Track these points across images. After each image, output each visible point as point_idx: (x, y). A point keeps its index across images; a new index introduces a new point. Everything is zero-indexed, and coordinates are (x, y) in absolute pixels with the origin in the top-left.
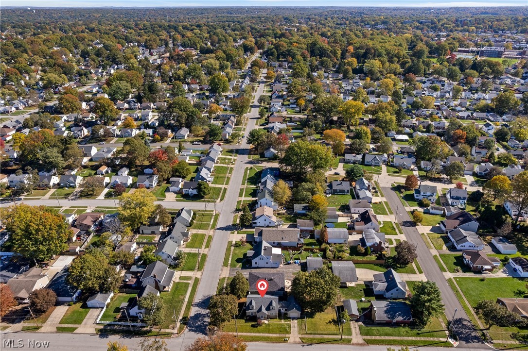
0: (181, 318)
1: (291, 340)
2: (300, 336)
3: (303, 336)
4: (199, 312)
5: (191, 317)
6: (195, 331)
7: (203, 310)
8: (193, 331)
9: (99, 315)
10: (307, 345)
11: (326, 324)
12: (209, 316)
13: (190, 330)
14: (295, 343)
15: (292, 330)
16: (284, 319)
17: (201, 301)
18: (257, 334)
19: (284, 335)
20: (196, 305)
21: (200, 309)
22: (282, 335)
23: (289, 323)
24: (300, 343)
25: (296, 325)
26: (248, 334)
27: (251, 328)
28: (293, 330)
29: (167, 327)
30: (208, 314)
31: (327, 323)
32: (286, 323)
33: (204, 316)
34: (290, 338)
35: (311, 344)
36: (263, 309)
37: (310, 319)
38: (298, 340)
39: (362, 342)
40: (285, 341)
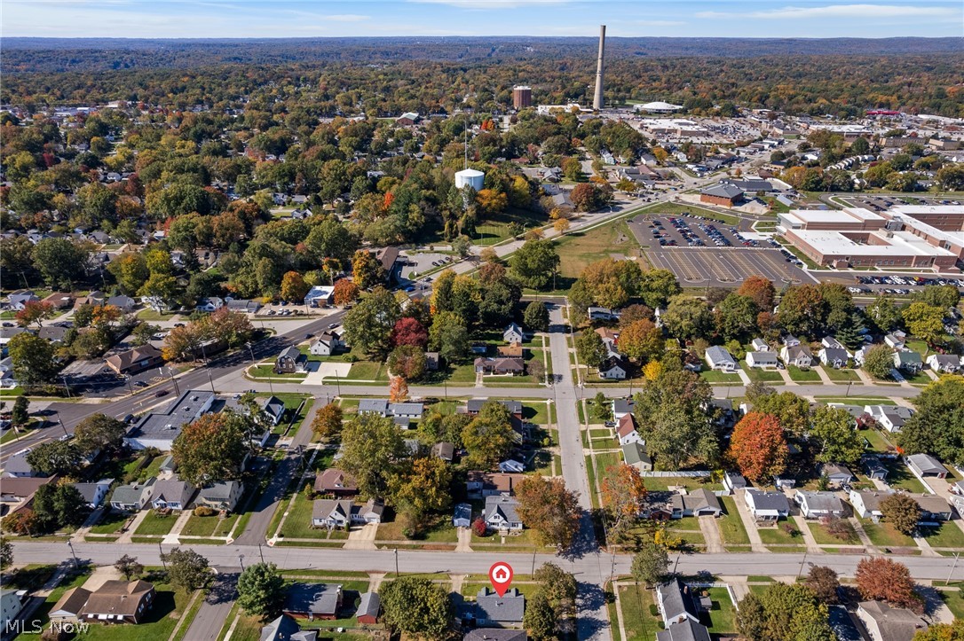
0: (618, 602)
2: (450, 581)
4: (595, 612)
5: (603, 604)
6: (589, 585)
7: (590, 615)
8: (593, 585)
9: (733, 592)
12: (578, 606)
13: (597, 586)
14: (458, 574)
17: (600, 632)
20: (605, 625)
21: (596, 617)
29: (629, 587)
30: (581, 611)
33: (585, 607)
39: (371, 575)
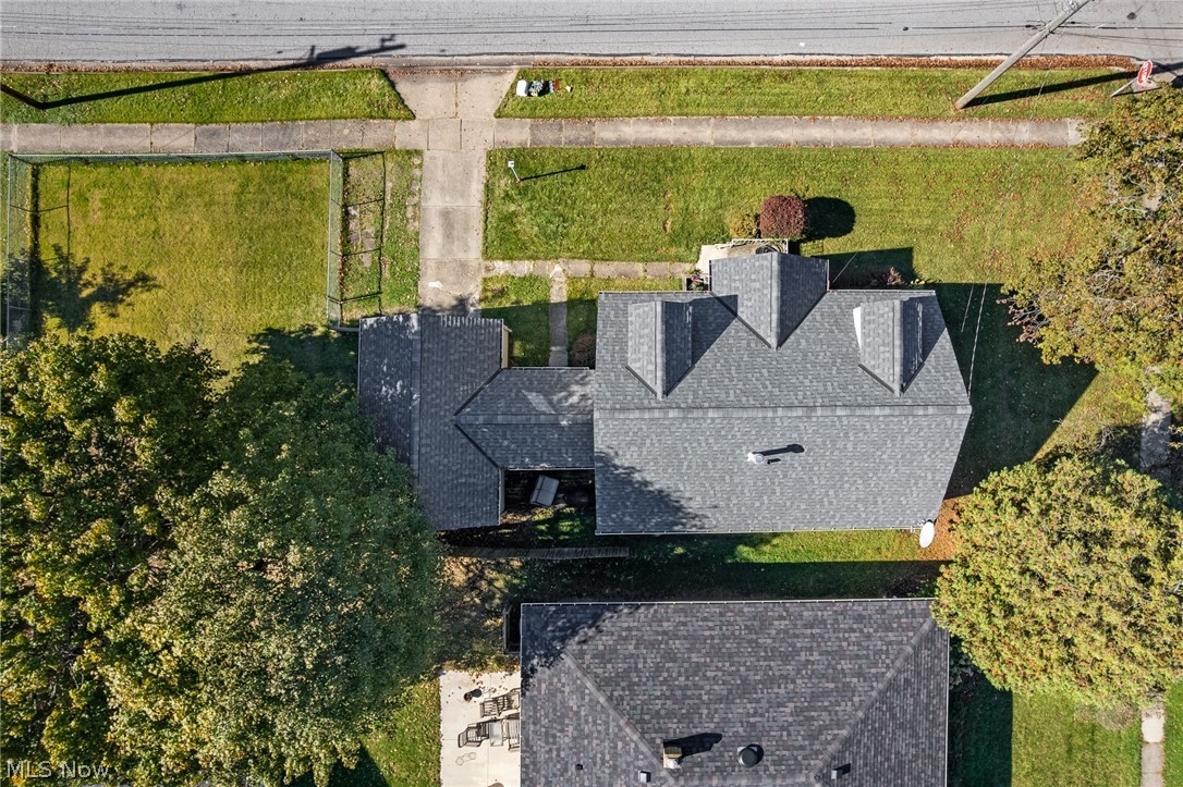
1: (484, 94)
2: (404, 134)
3: (375, 135)
10: (349, 53)
11: (159, 273)
14: (456, 71)
15: (476, 190)
16: (544, 308)
18: (789, 133)
19: (548, 136)
22: (570, 133)
23: (501, 267)
24: (411, 70)
25: (433, 247)
26: (867, 133)
27: (850, 195)
28: (464, 194)
31: (143, 280)
32: (525, 267)
34: (491, 106)
35: (317, 61)
36: (760, 304)
37: (294, 325)
38: (425, 96)
40: (544, 81)
